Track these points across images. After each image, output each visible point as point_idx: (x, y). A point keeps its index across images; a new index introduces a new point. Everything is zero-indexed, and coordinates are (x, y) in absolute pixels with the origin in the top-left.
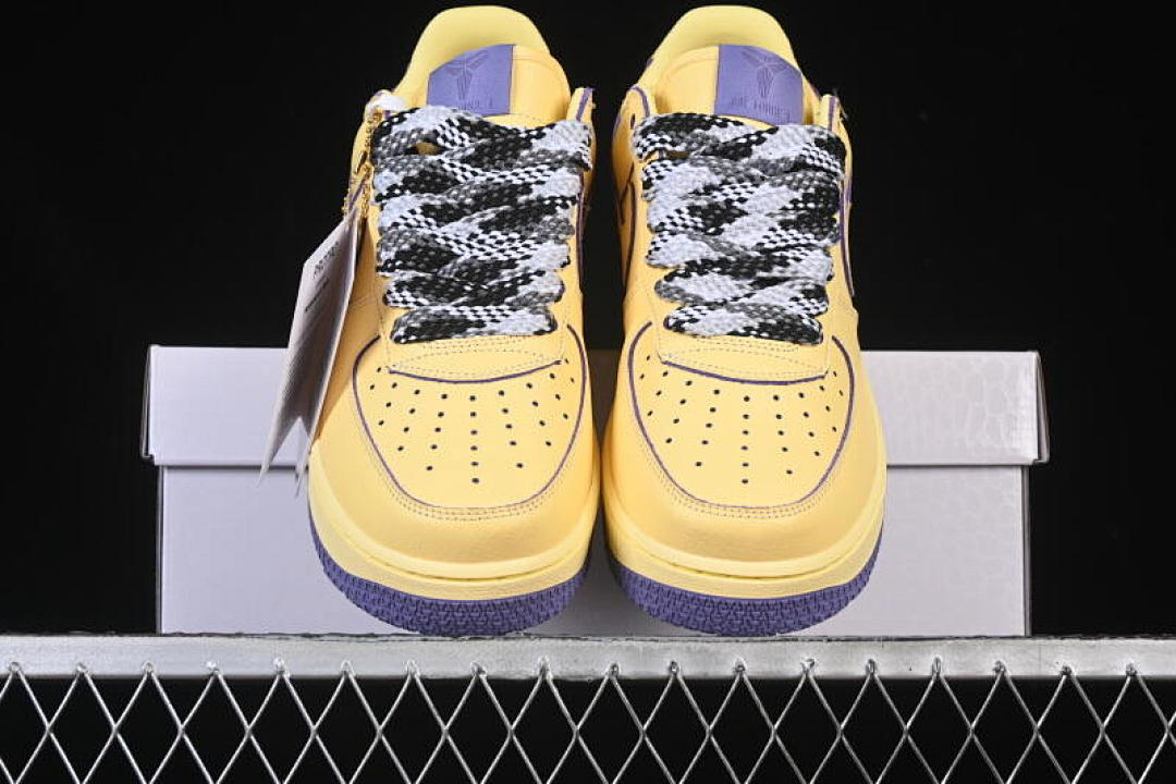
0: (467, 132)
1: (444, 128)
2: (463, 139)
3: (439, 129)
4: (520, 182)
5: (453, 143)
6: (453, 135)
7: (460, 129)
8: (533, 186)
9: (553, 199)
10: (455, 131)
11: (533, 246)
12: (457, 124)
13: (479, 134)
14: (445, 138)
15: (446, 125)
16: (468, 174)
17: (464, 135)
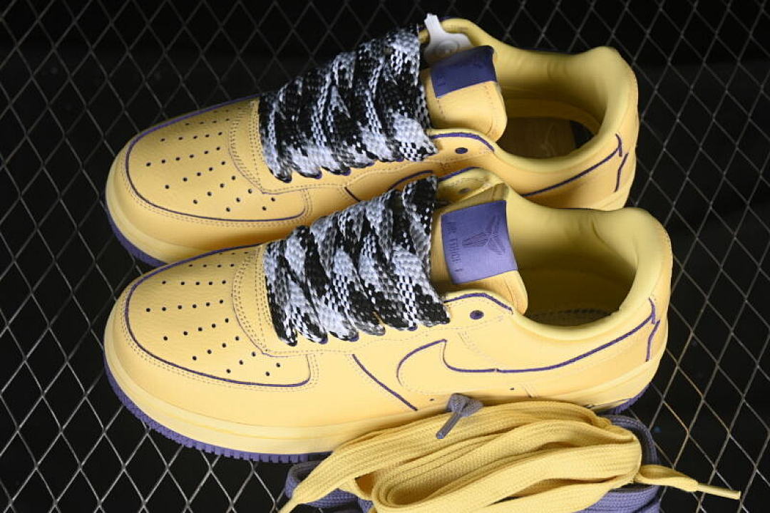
7: (404, 66)
11: (323, 143)
12: (406, 62)
17: (401, 70)
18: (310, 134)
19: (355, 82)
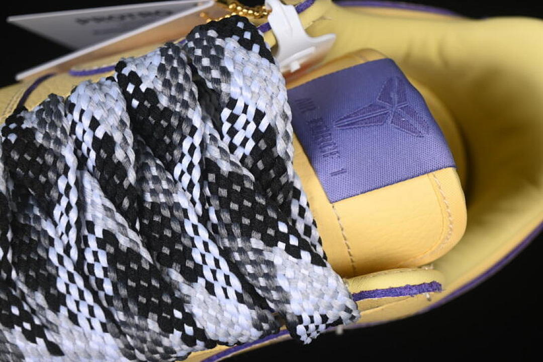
0: (256, 148)
1: (245, 111)
2: (243, 144)
3: (240, 106)
4: (198, 259)
5: (232, 132)
6: (244, 128)
7: (257, 135)
8: (201, 281)
9: (189, 319)
10: (252, 127)
11: (96, 323)
12: (263, 127)
13: (260, 165)
14: (233, 119)
15: (251, 111)
16: (186, 179)
17: (251, 144)
18: (56, 301)
19: (141, 168)
